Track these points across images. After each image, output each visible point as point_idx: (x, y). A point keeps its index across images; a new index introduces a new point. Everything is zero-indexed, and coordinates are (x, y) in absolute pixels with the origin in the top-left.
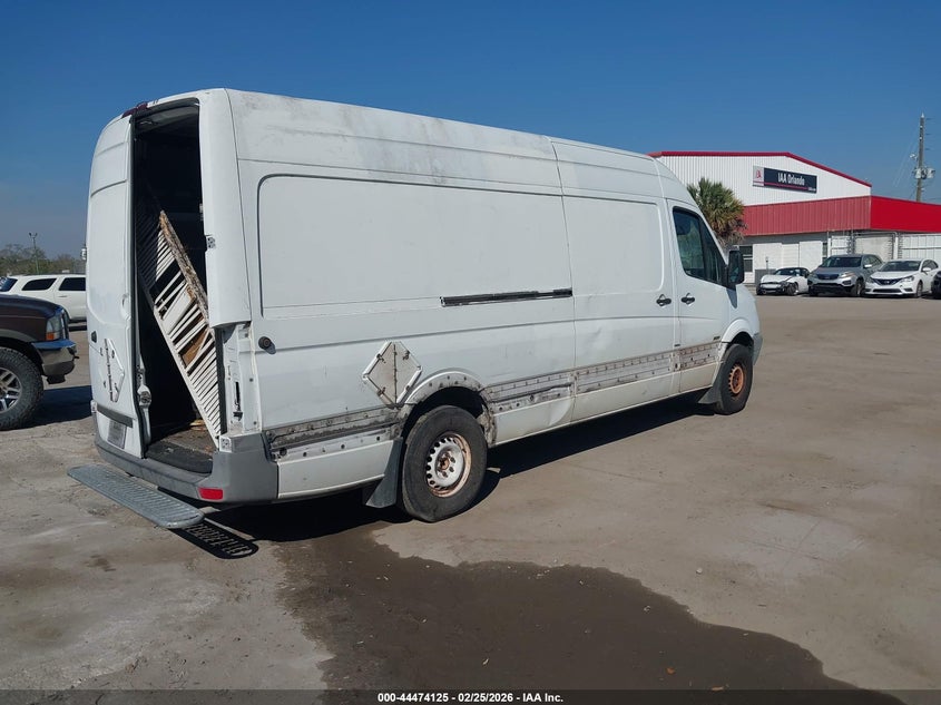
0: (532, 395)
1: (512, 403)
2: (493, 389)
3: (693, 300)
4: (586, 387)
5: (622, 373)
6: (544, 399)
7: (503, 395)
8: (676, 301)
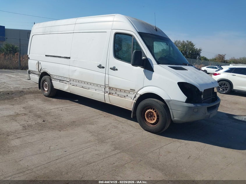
0: (60, 80)
1: (56, 80)
2: (53, 76)
3: (117, 70)
4: (73, 84)
5: (84, 85)
6: (62, 82)
7: (55, 78)
8: (107, 68)
